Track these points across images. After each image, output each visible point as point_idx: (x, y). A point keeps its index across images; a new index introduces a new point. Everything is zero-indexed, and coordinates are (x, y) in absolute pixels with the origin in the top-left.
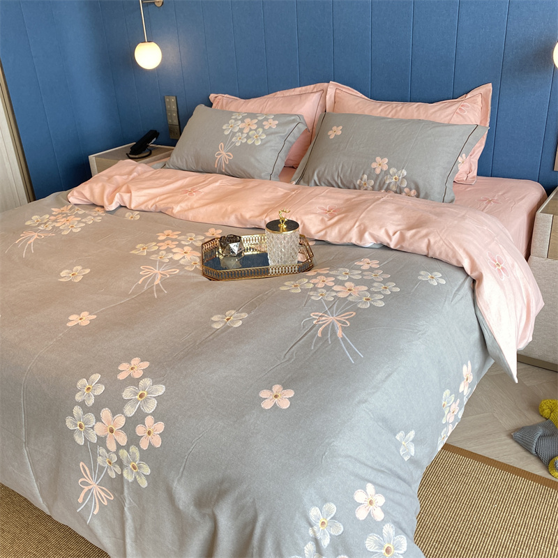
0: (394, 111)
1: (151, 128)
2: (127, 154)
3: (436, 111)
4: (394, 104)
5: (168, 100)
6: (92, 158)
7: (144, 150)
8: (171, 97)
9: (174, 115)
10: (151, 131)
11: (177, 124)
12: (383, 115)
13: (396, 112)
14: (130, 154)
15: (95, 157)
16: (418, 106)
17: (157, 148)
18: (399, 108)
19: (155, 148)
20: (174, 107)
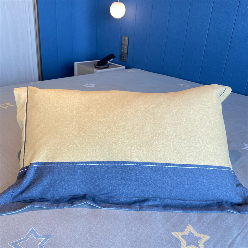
1: (112, 53)
2: (95, 65)
5: (124, 38)
6: (76, 64)
7: (105, 64)
8: (126, 37)
9: (126, 47)
10: (111, 54)
11: (127, 53)
14: (97, 65)
15: (78, 64)
17: (113, 65)
19: (111, 64)
20: (126, 43)
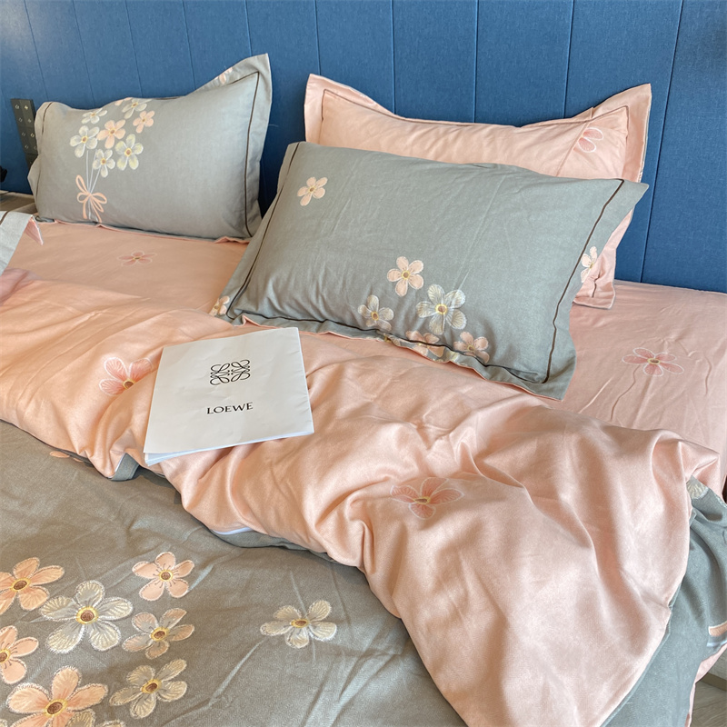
0: (440, 143)
3: (530, 146)
4: (442, 126)
12: (416, 152)
13: (446, 145)
16: (492, 132)
18: (451, 136)
